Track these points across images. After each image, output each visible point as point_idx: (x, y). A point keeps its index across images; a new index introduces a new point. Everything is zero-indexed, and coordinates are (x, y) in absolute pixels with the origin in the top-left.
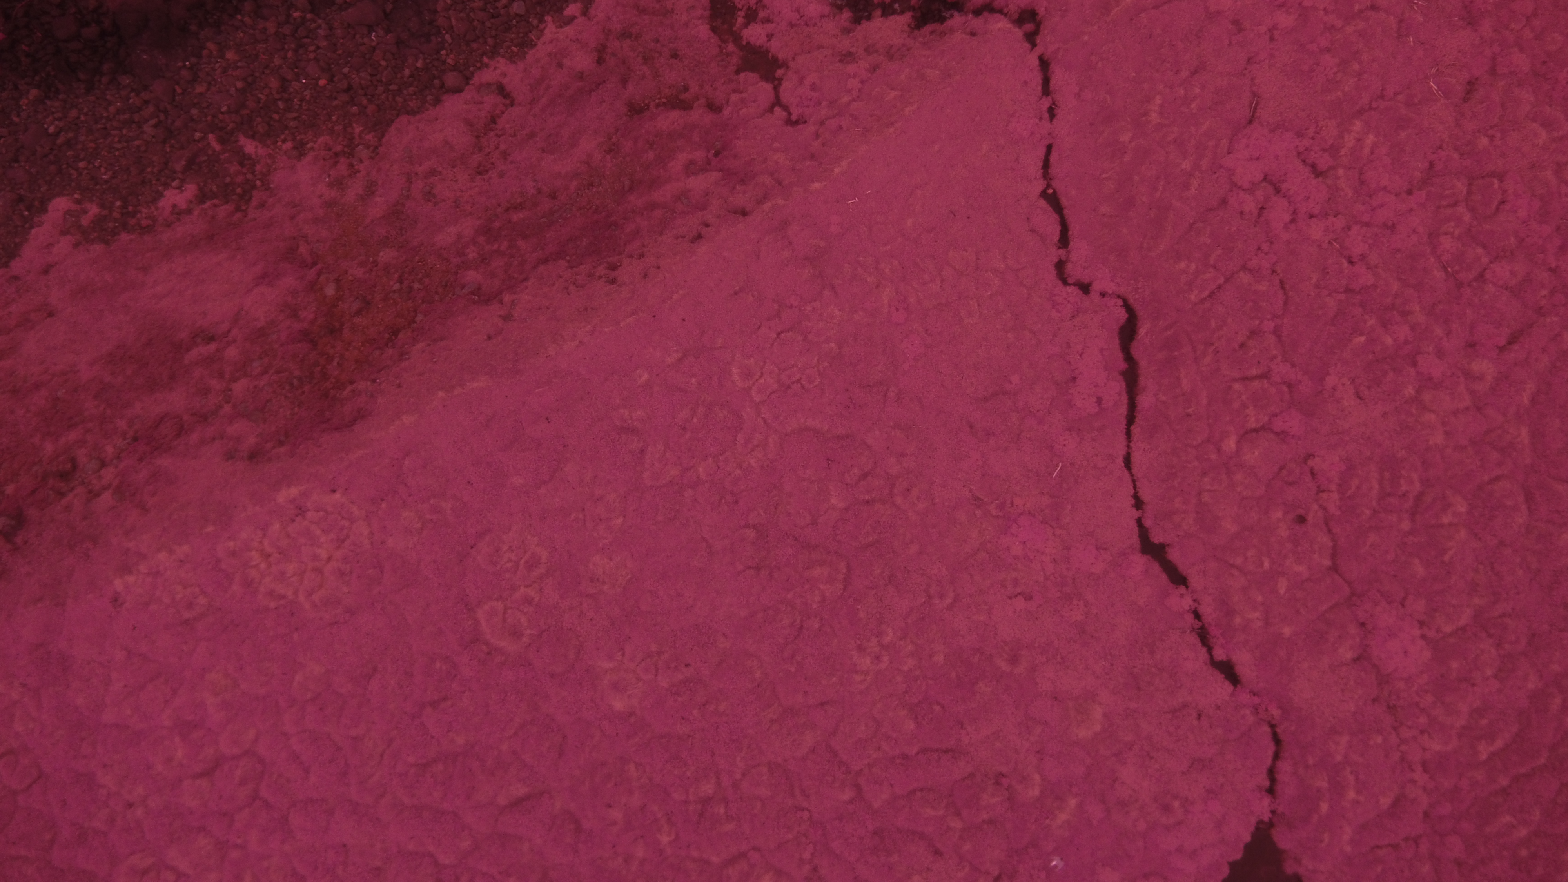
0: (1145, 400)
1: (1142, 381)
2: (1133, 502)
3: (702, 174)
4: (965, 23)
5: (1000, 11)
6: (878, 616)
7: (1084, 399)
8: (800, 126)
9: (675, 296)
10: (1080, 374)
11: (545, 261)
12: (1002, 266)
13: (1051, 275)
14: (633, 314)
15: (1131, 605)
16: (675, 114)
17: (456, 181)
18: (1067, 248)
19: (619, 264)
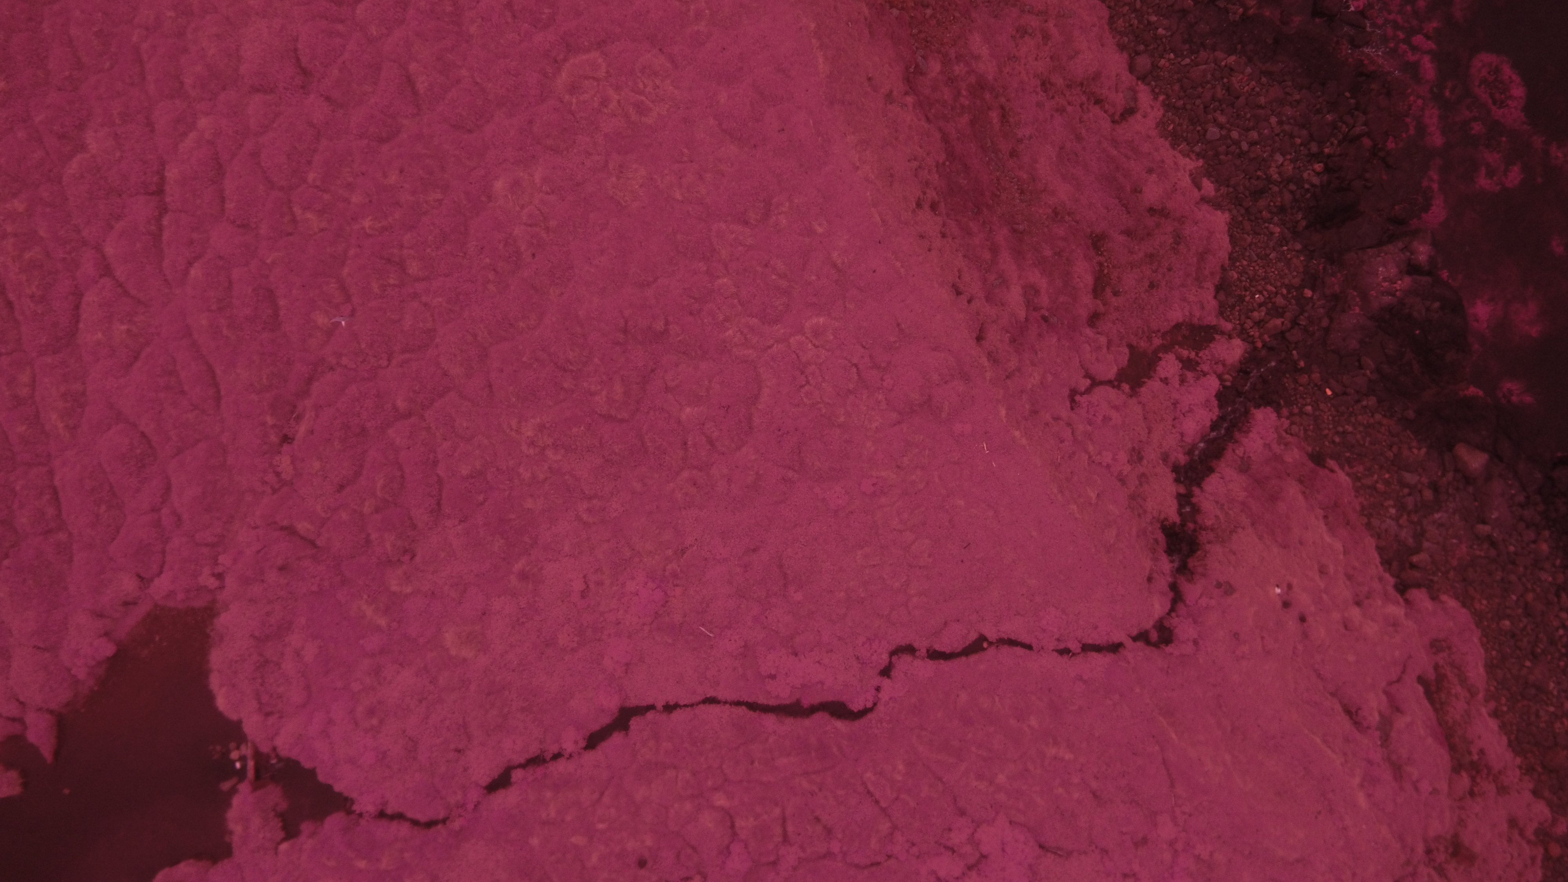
0: (770, 721)
1: (789, 721)
2: (672, 703)
3: (1024, 302)
4: (1163, 574)
5: (1173, 609)
6: (573, 447)
7: (774, 662)
8: (1068, 404)
9: (898, 264)
10: (800, 660)
11: (945, 139)
12: (912, 592)
13: (900, 638)
14: (883, 221)
15: (570, 693)
16: (1089, 279)
17: (1036, 59)
18: (927, 658)
19: (937, 213)
